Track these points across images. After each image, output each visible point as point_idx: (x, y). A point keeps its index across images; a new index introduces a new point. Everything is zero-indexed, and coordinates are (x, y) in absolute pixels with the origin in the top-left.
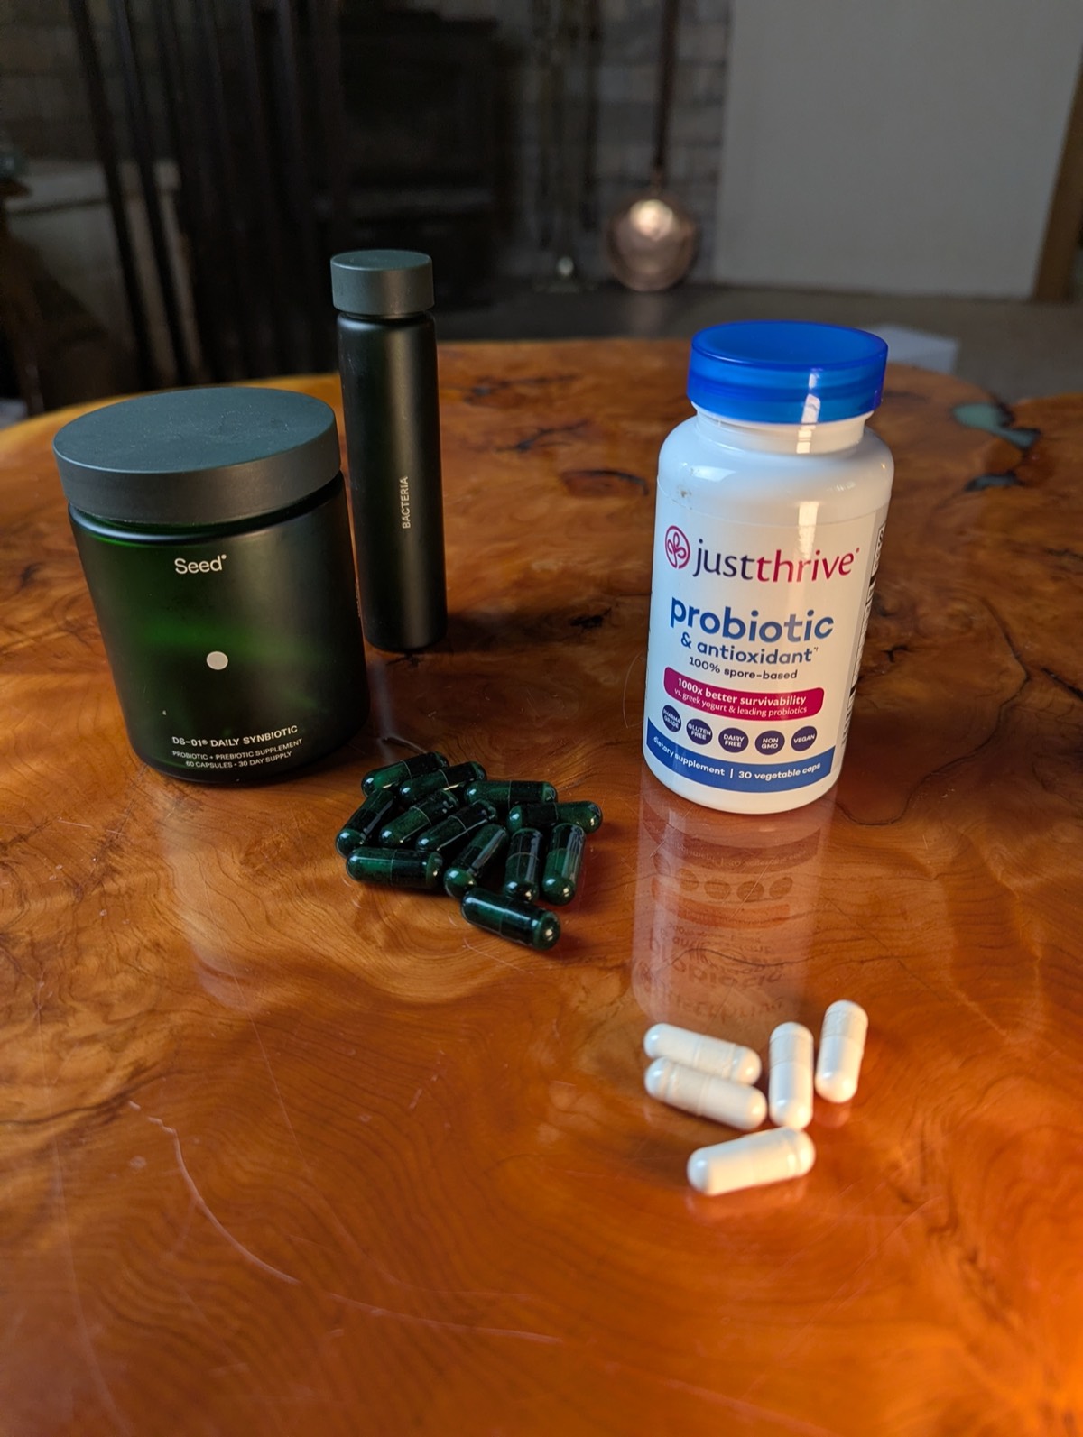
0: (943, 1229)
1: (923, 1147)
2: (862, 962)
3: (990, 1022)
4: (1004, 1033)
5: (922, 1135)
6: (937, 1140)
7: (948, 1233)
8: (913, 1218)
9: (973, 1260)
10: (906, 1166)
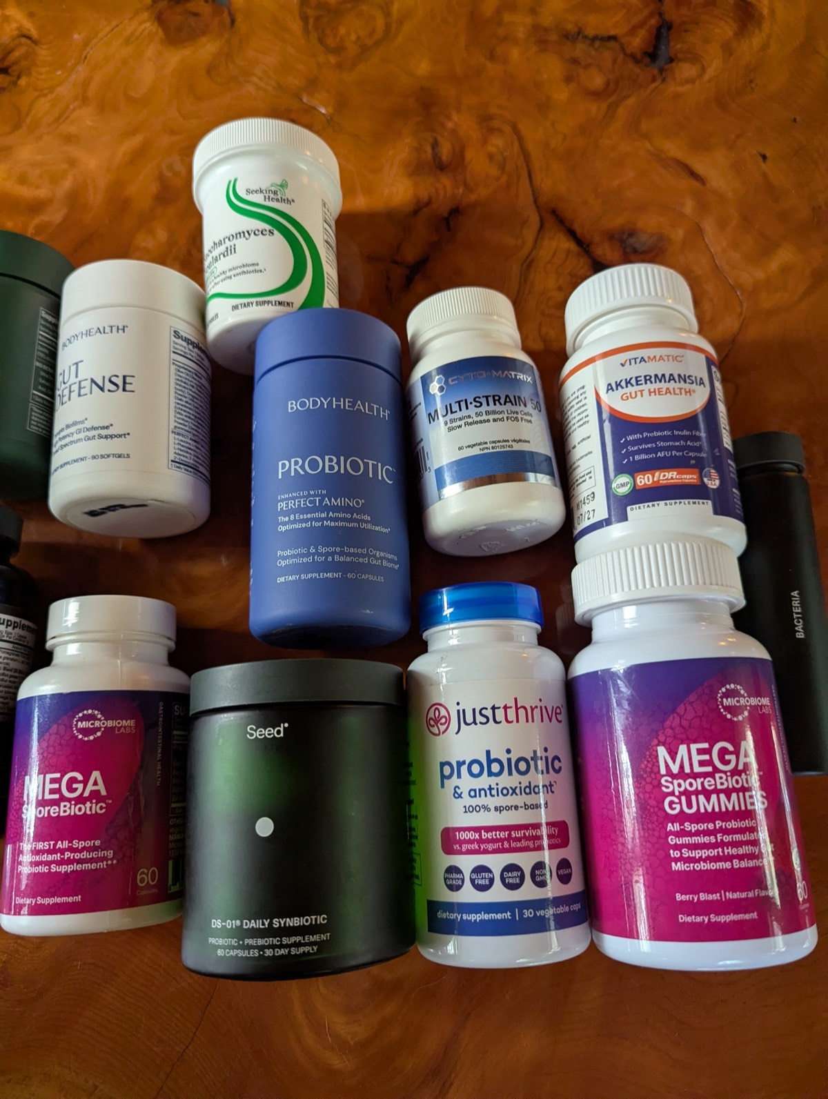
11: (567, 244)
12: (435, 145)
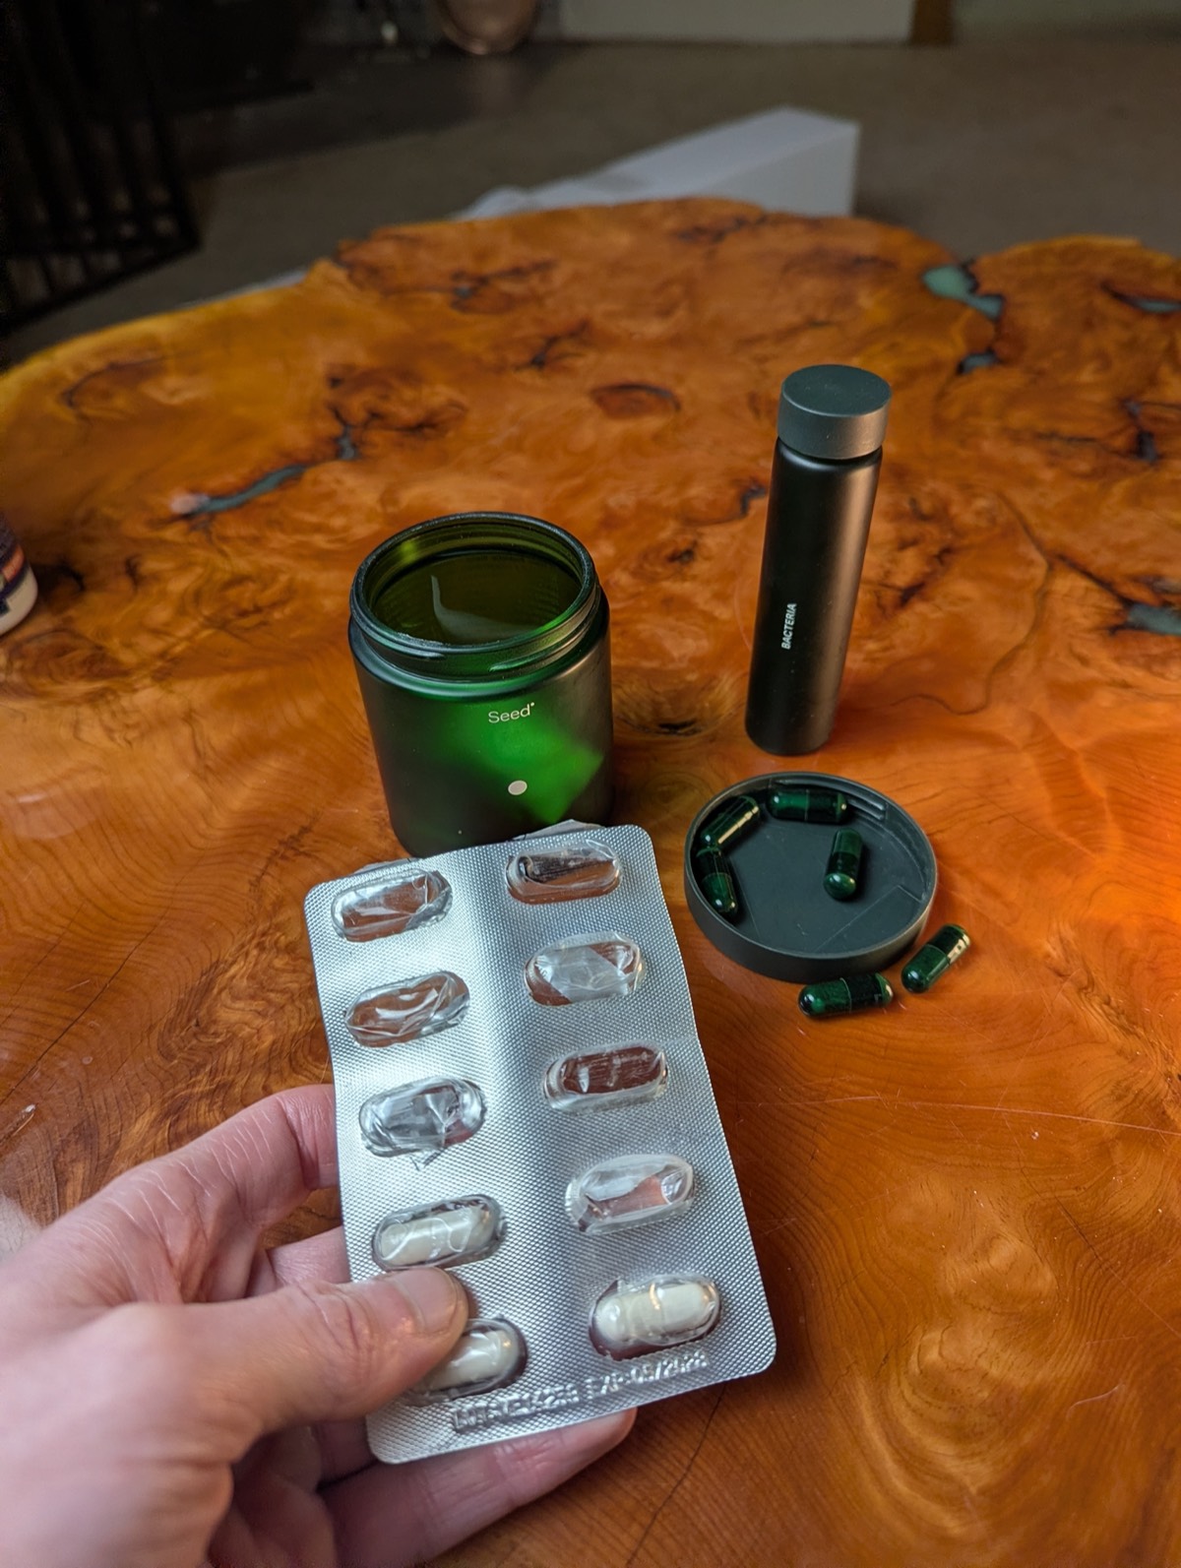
0: (1086, 988)
1: (1061, 940)
2: (990, 822)
3: (1085, 850)
4: (1094, 856)
5: (1059, 933)
6: (1070, 934)
7: (1090, 990)
8: (1067, 985)
9: (1108, 1003)
10: (1054, 954)
11: (1083, 583)
12: (913, 502)
